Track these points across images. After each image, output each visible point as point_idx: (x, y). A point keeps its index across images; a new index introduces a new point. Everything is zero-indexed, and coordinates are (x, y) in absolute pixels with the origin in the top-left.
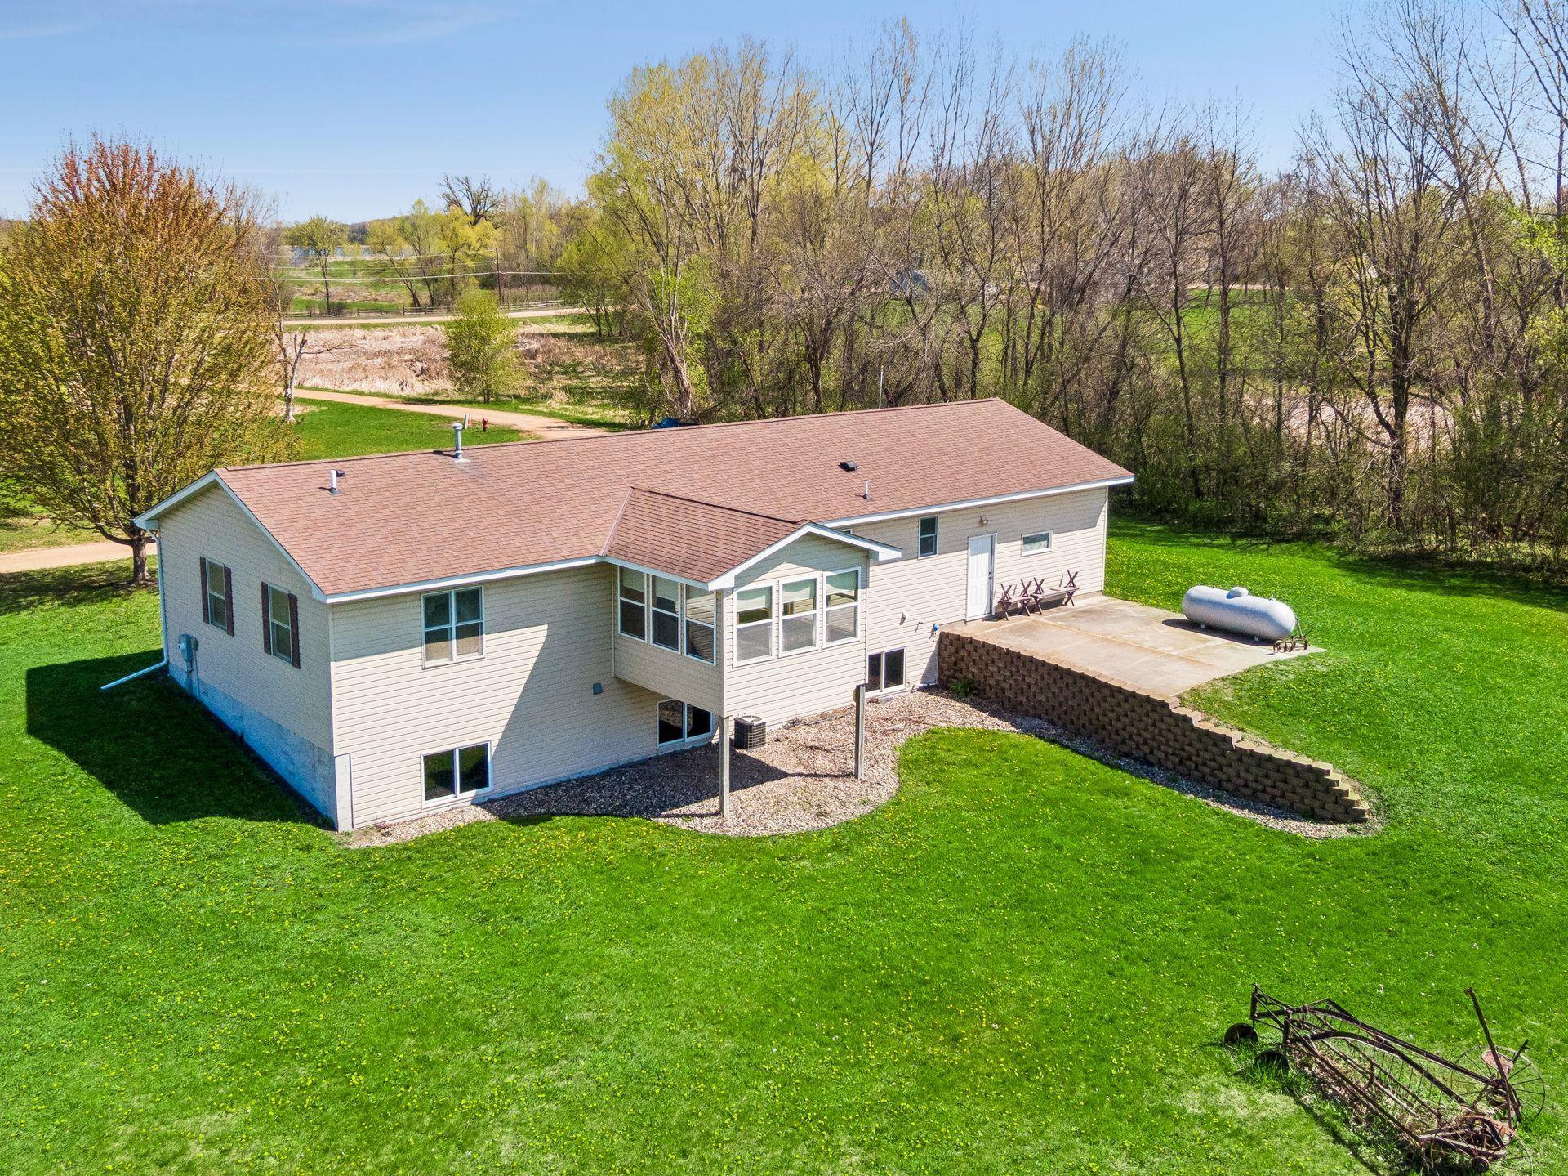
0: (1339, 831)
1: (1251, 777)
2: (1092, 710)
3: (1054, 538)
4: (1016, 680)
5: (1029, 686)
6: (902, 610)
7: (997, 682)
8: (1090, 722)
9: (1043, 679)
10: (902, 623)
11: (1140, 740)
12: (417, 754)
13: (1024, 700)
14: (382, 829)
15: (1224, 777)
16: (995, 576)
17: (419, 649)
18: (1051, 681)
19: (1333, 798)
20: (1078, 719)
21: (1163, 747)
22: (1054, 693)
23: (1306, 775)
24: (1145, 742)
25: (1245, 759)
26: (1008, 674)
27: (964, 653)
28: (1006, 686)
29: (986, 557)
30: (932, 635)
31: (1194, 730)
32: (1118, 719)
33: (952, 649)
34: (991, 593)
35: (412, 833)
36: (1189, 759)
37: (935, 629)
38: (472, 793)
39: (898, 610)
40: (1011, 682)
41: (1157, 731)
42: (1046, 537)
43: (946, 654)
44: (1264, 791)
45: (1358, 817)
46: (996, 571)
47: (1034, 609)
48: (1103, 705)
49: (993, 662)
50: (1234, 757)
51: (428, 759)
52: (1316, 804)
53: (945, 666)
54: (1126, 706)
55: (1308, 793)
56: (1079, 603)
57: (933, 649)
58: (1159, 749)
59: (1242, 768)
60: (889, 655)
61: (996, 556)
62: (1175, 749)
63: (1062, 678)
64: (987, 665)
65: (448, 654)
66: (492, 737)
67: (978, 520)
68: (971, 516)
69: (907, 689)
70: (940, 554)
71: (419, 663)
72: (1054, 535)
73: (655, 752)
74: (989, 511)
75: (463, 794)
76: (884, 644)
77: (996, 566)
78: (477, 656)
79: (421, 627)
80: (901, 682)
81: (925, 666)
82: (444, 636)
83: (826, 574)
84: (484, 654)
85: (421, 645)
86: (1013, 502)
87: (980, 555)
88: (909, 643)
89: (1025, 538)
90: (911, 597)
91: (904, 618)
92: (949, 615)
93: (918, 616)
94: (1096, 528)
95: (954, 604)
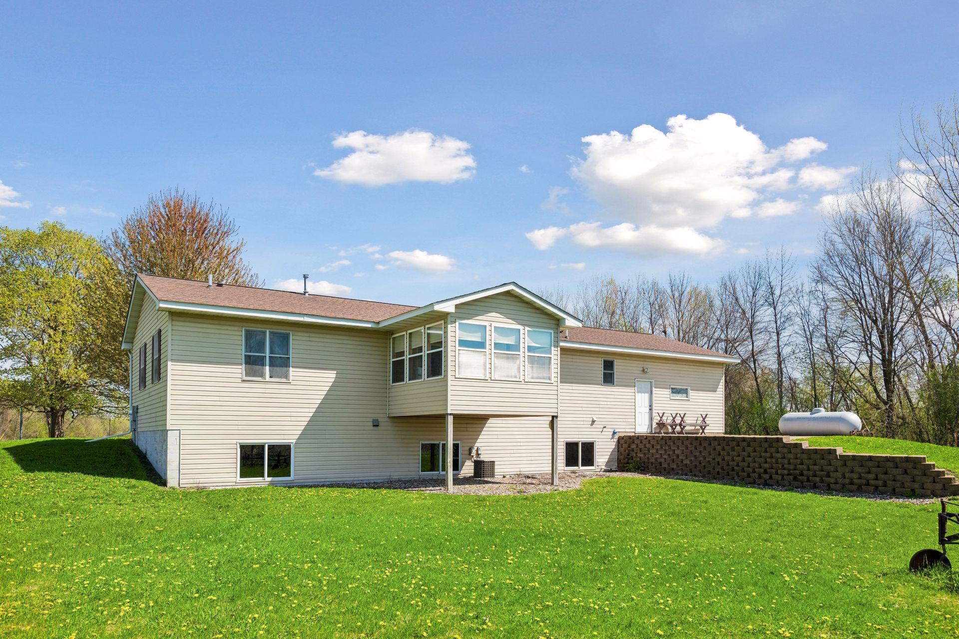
1: (855, 476)
2: (724, 460)
3: (691, 393)
4: (669, 455)
5: (678, 456)
6: (592, 416)
7: (656, 459)
8: (723, 469)
9: (687, 448)
10: (592, 425)
11: (762, 470)
12: (235, 441)
13: (675, 467)
14: (199, 488)
15: (832, 481)
16: (654, 408)
17: (240, 367)
18: (693, 449)
19: (931, 479)
20: (714, 469)
21: (779, 472)
22: (695, 456)
23: (905, 465)
24: (766, 472)
25: (848, 463)
26: (663, 452)
27: (634, 446)
28: (662, 460)
29: (647, 396)
30: (613, 438)
31: (804, 451)
32: (744, 460)
33: (625, 446)
34: (651, 419)
36: (802, 475)
37: (614, 433)
38: (277, 479)
39: (590, 416)
40: (666, 457)
41: (774, 461)
42: (685, 391)
43: (622, 450)
44: (868, 484)
46: (654, 405)
48: (731, 453)
49: (653, 447)
50: (839, 463)
51: (243, 447)
52: (916, 486)
53: (622, 457)
54: (749, 449)
55: (908, 478)
57: (614, 447)
58: (777, 473)
59: (847, 470)
60: (584, 444)
61: (654, 395)
62: (789, 470)
63: (701, 444)
64: (649, 450)
65: (262, 375)
66: (294, 441)
67: (641, 369)
68: (637, 366)
69: (597, 470)
70: (617, 385)
71: (240, 376)
72: (691, 391)
73: (418, 477)
74: (648, 365)
75: (270, 479)
76: (580, 436)
77: (654, 402)
78: (284, 380)
79: (242, 352)
80: (592, 465)
81: (608, 457)
82: (260, 361)
83: (527, 329)
84: (290, 381)
85: (241, 364)
86: (664, 362)
87: (643, 394)
88: (597, 440)
89: (672, 389)
90: (598, 409)
91: (593, 422)
92: (624, 427)
93: (603, 423)
94: (717, 392)
95: (627, 420)
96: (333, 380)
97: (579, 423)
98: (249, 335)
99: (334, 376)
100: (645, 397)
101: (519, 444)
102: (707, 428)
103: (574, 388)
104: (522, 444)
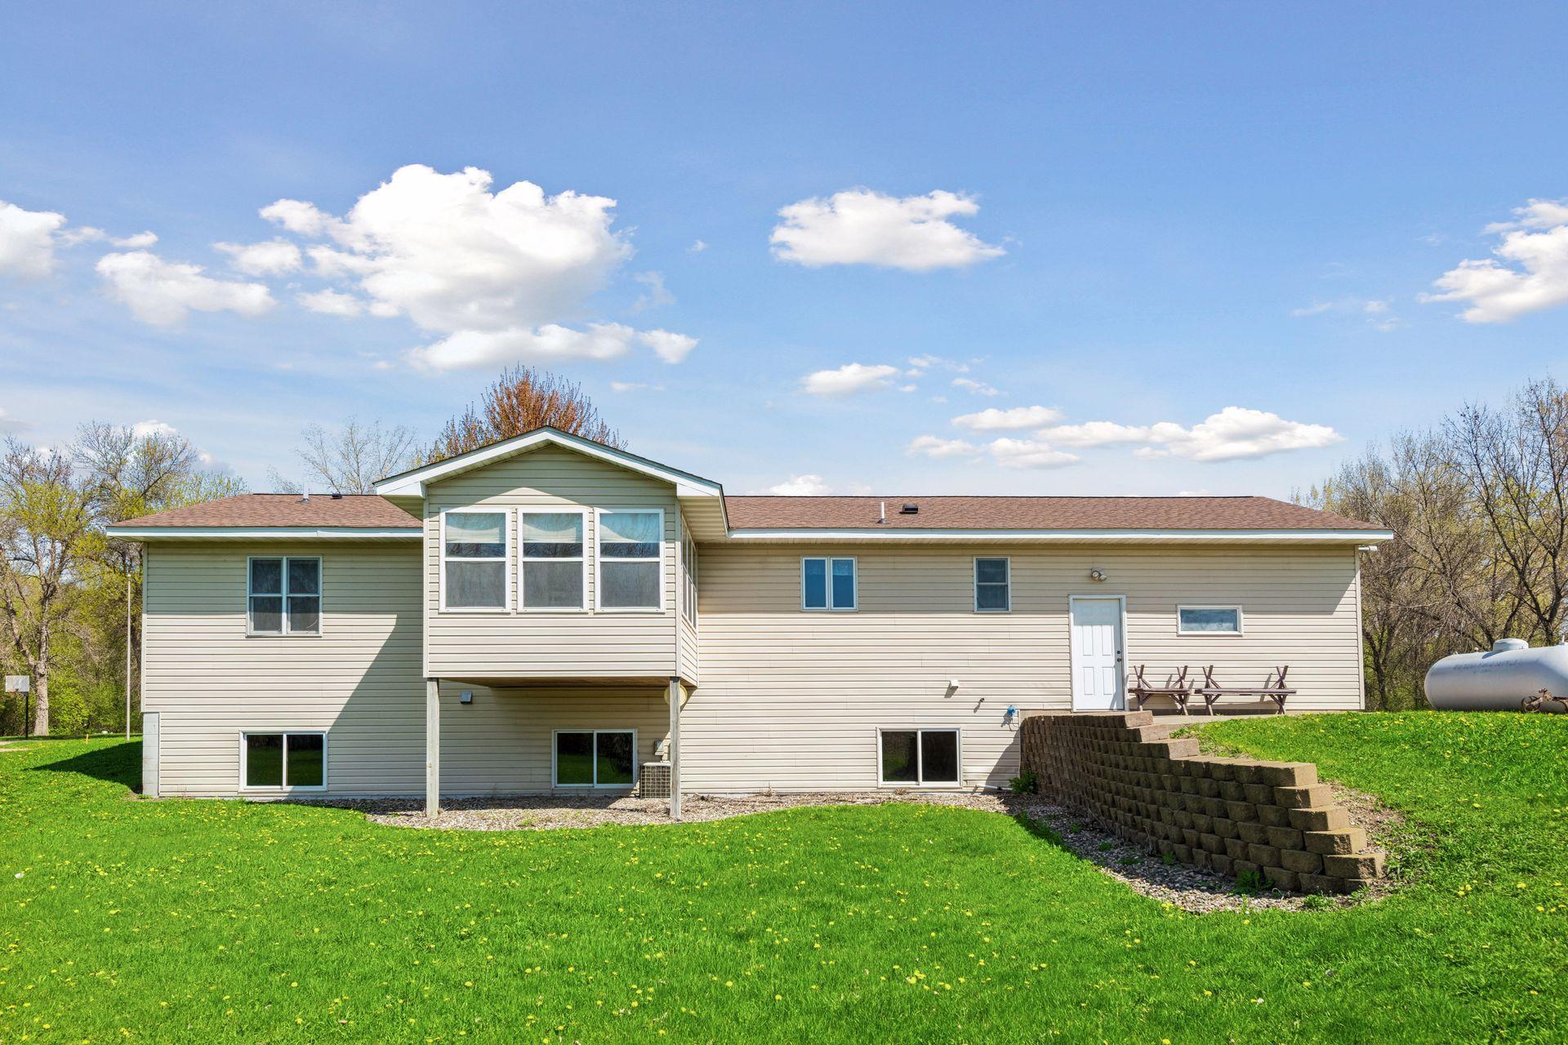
1: (1185, 819)
2: (1088, 771)
3: (1244, 619)
4: (1056, 758)
5: (1062, 761)
6: (949, 677)
7: (1047, 767)
8: (1087, 792)
9: (1068, 743)
10: (948, 695)
11: (1110, 797)
13: (1059, 785)
15: (1161, 830)
16: (1126, 657)
17: (244, 616)
18: (1071, 745)
20: (1083, 792)
21: (1122, 802)
22: (1072, 762)
24: (1113, 801)
25: (1182, 783)
26: (1053, 753)
27: (1033, 740)
28: (1051, 771)
29: (1108, 631)
30: (1006, 722)
32: (1099, 772)
33: (1027, 739)
34: (1122, 681)
37: (1011, 712)
38: (301, 789)
39: (943, 677)
40: (1054, 763)
41: (1119, 773)
42: (1230, 619)
43: (1024, 748)
44: (1199, 844)
46: (1126, 650)
49: (1046, 741)
50: (1171, 785)
53: (1023, 763)
57: (1011, 741)
58: (1120, 806)
59: (1176, 801)
61: (1126, 628)
62: (1129, 797)
64: (1043, 748)
65: (278, 627)
66: (327, 729)
67: (1088, 573)
68: (1075, 569)
69: (965, 789)
70: (1015, 612)
71: (243, 629)
72: (1243, 616)
73: (550, 792)
74: (1104, 563)
75: (290, 788)
76: (917, 719)
77: (1126, 643)
78: (313, 633)
79: (246, 591)
80: (954, 778)
81: (995, 762)
82: (274, 606)
83: (598, 511)
84: (321, 634)
85: (245, 612)
86: (1158, 553)
87: (1097, 628)
88: (963, 726)
89: (1183, 612)
90: (965, 663)
91: (952, 690)
92: (1040, 698)
93: (979, 691)
94: (1335, 614)
95: (1046, 684)
96: (391, 629)
97: (913, 691)
98: (257, 566)
99: (394, 622)
100: (1104, 634)
101: (766, 734)
102: (1289, 698)
103: (898, 621)
104: (772, 734)
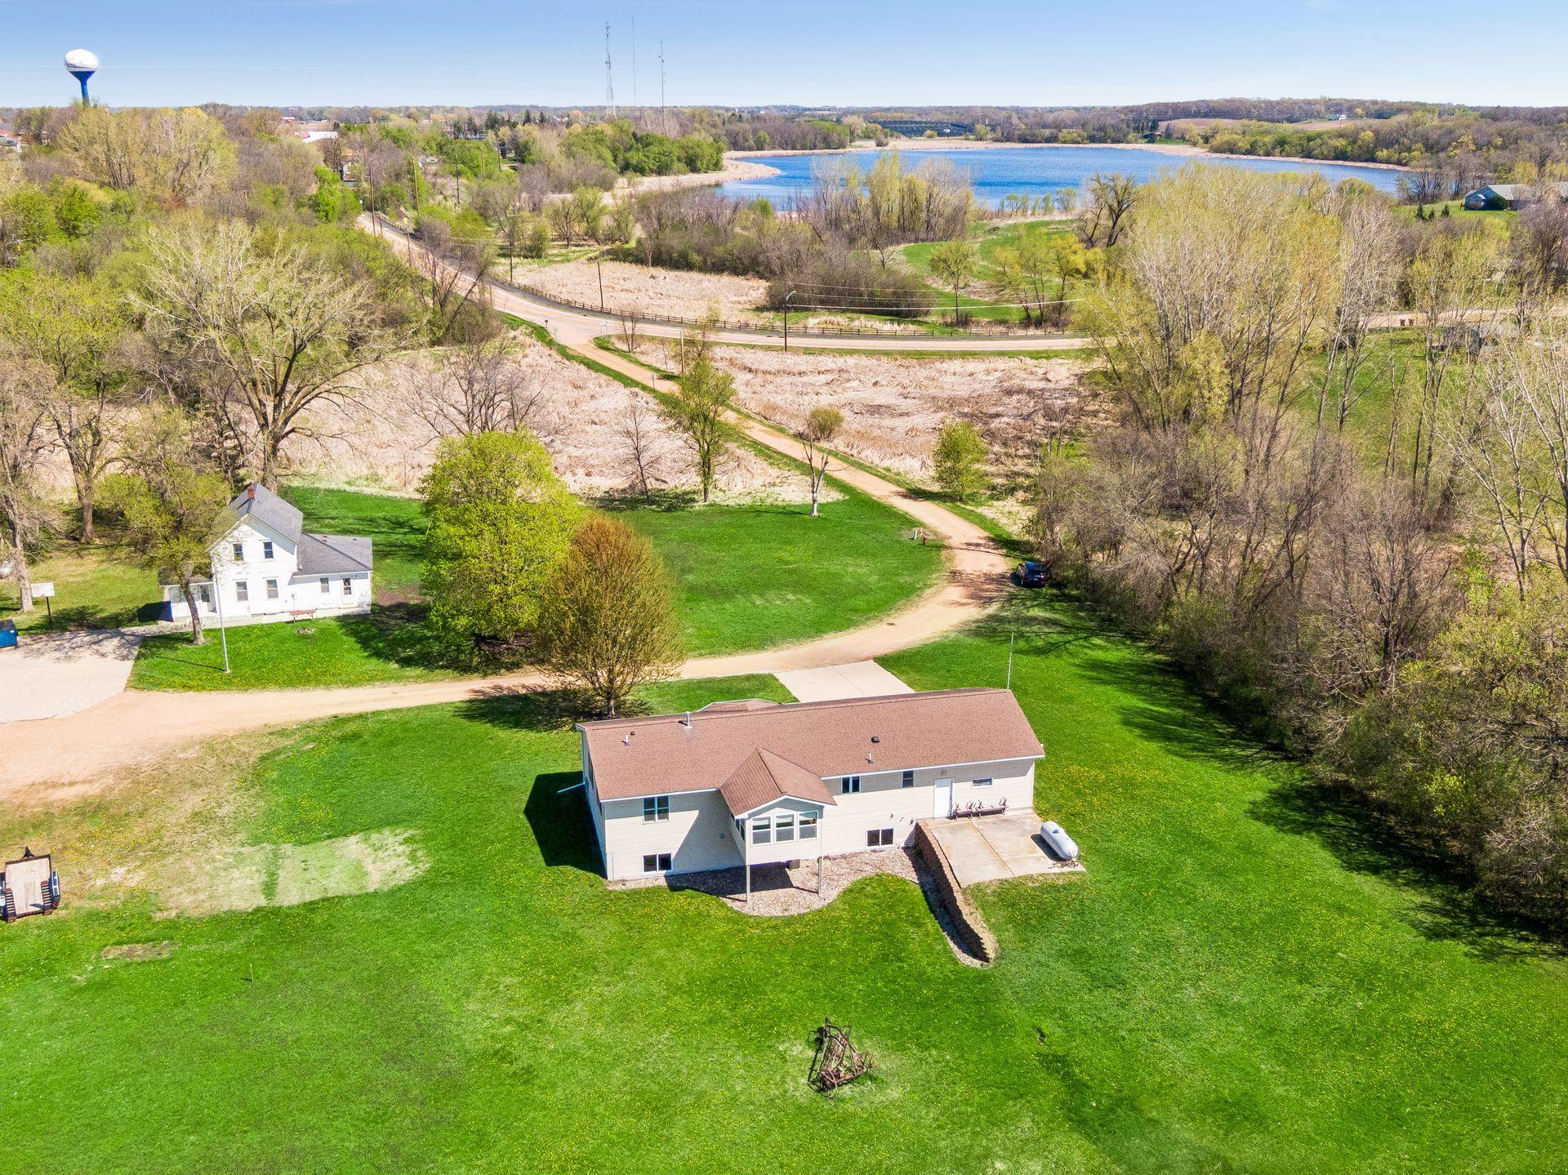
0: (976, 963)
3: (996, 780)
10: (891, 817)
12: (640, 855)
14: (624, 882)
16: (953, 798)
17: (642, 817)
34: (950, 806)
35: (631, 886)
38: (664, 872)
39: (889, 812)
42: (989, 781)
45: (987, 960)
47: (977, 815)
51: (645, 857)
56: (1008, 814)
57: (912, 830)
60: (883, 830)
61: (954, 788)
65: (654, 819)
66: (673, 851)
69: (894, 848)
70: (916, 787)
75: (660, 872)
76: (880, 825)
77: (954, 794)
78: (667, 821)
79: (642, 809)
80: (891, 844)
81: (905, 838)
83: (799, 813)
84: (670, 820)
87: (944, 789)
88: (896, 825)
89: (974, 780)
90: (897, 806)
91: (893, 813)
92: (922, 815)
93: (902, 813)
95: (925, 810)
96: (696, 816)
97: (879, 817)
98: (646, 800)
99: (697, 813)
100: (946, 791)
103: (875, 795)
